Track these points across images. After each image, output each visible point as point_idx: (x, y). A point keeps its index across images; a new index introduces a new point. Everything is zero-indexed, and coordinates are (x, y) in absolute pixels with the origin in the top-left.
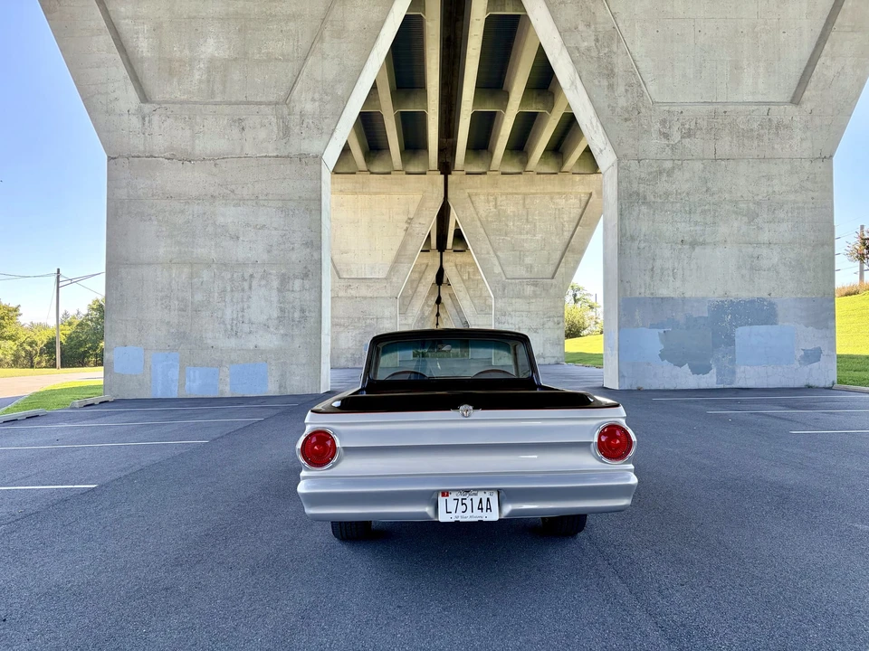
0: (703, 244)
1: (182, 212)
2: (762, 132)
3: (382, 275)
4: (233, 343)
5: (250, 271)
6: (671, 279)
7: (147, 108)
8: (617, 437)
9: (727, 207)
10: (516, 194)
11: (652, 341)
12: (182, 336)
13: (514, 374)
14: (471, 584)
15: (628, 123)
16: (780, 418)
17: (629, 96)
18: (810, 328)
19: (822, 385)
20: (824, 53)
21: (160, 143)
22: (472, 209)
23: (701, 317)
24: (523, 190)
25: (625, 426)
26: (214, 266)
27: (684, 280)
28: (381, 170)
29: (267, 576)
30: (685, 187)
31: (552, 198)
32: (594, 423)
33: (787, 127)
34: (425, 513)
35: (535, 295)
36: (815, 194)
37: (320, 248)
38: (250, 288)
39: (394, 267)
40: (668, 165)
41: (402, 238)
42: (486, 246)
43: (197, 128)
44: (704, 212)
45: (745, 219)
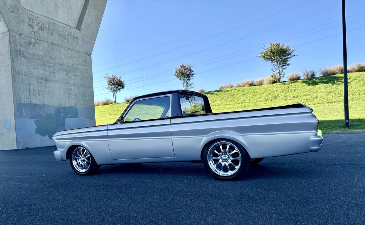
0: (50, 81)
2: (69, 37)
6: (38, 95)
9: (58, 66)
11: (31, 125)
15: (13, 14)
18: (89, 119)
23: (51, 114)
27: (43, 97)
30: (42, 53)
33: (77, 38)
36: (87, 68)
40: (33, 40)
44: (49, 66)
45: (65, 73)
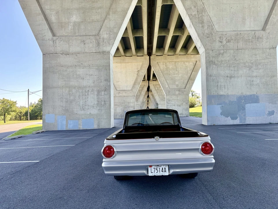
0: (234, 77)
1: (66, 71)
2: (253, 40)
3: (130, 89)
4: (82, 112)
5: (88, 89)
6: (224, 89)
7: (55, 38)
8: (208, 147)
9: (242, 65)
10: (172, 62)
11: (218, 109)
12: (67, 110)
13: (173, 123)
14: (160, 196)
15: (208, 38)
16: (261, 135)
17: (209, 29)
18: (271, 104)
19: (275, 123)
20: (273, 13)
21: (59, 49)
22: (158, 67)
23: (234, 101)
24: (175, 60)
25: (210, 143)
26: (76, 88)
27: (228, 89)
28: (129, 55)
29: (93, 193)
30: (228, 59)
31: (184, 63)
32: (200, 142)
33: (261, 38)
34: (144, 173)
35: (179, 94)
36: (271, 60)
37: (110, 81)
38: (88, 94)
39: (134, 86)
40: (222, 51)
41: (136, 77)
42: (163, 79)
43: (70, 44)
44: (234, 67)
45: (248, 69)
